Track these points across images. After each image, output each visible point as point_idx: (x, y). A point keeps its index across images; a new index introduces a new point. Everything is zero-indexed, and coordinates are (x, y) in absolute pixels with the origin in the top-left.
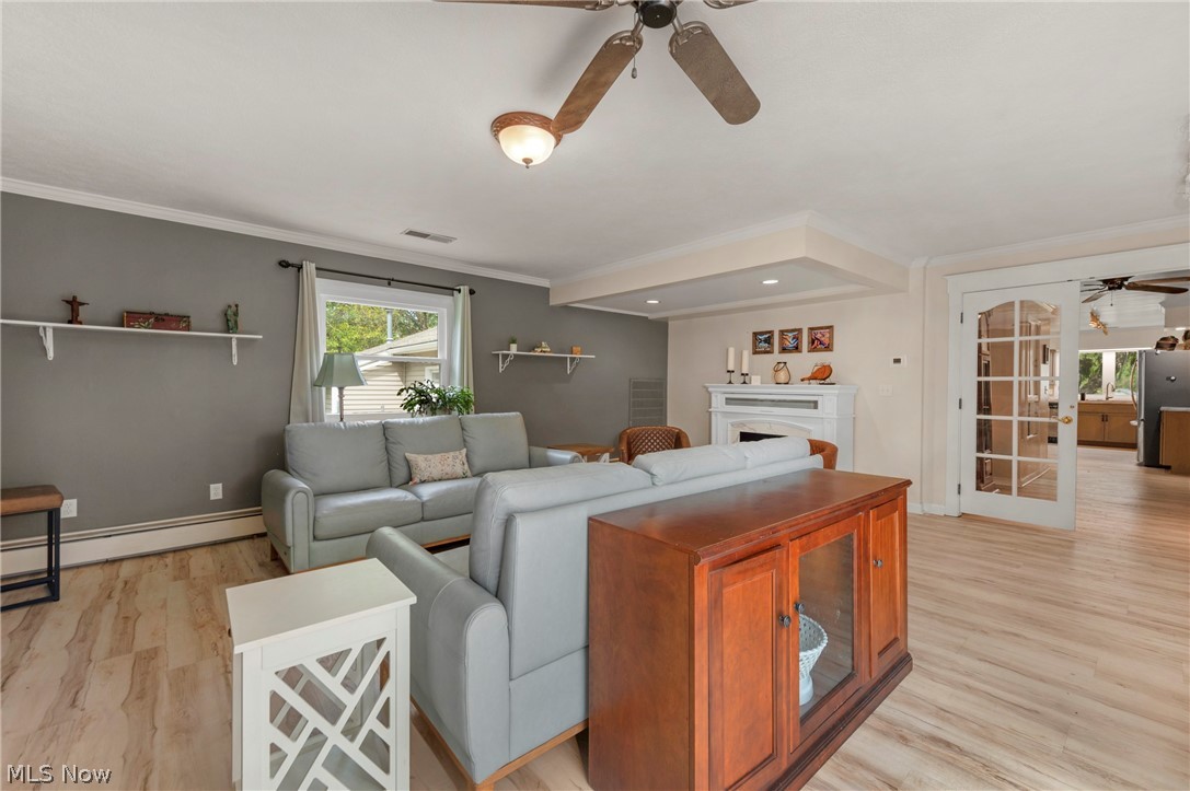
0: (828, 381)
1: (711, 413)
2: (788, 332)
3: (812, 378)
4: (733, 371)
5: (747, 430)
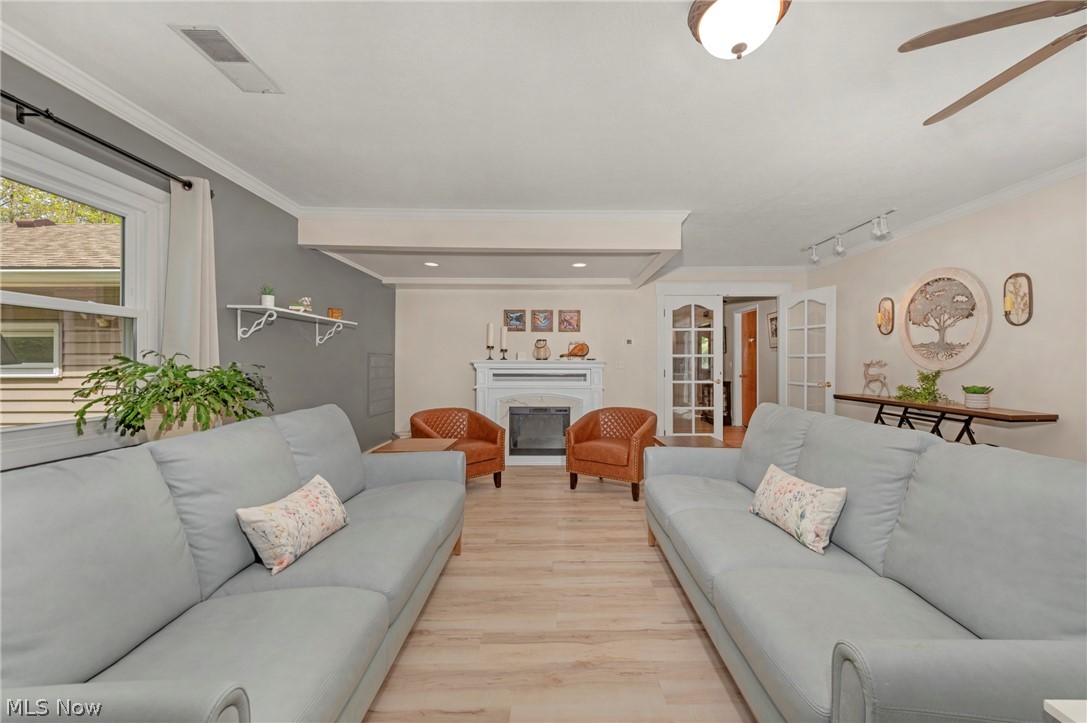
0: (586, 357)
1: (475, 390)
2: (540, 312)
3: (572, 354)
4: (493, 347)
5: (517, 405)
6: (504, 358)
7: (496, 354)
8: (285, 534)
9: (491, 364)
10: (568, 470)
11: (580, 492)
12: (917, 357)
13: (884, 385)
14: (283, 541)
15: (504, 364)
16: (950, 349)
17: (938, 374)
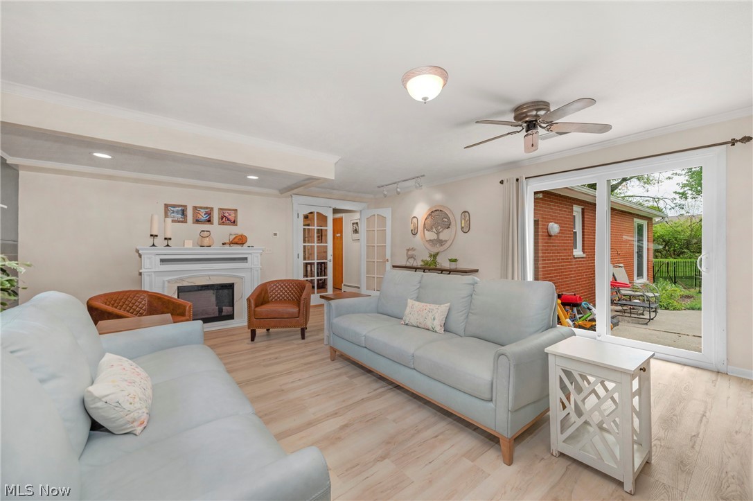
0: (245, 245)
1: (140, 274)
2: (201, 208)
3: (232, 243)
4: (156, 236)
5: (185, 284)
6: (168, 245)
7: (159, 241)
8: (137, 400)
9: (154, 250)
10: (249, 328)
11: (259, 342)
12: (428, 246)
13: (415, 259)
14: (138, 405)
15: (168, 251)
16: (441, 242)
17: (437, 254)
